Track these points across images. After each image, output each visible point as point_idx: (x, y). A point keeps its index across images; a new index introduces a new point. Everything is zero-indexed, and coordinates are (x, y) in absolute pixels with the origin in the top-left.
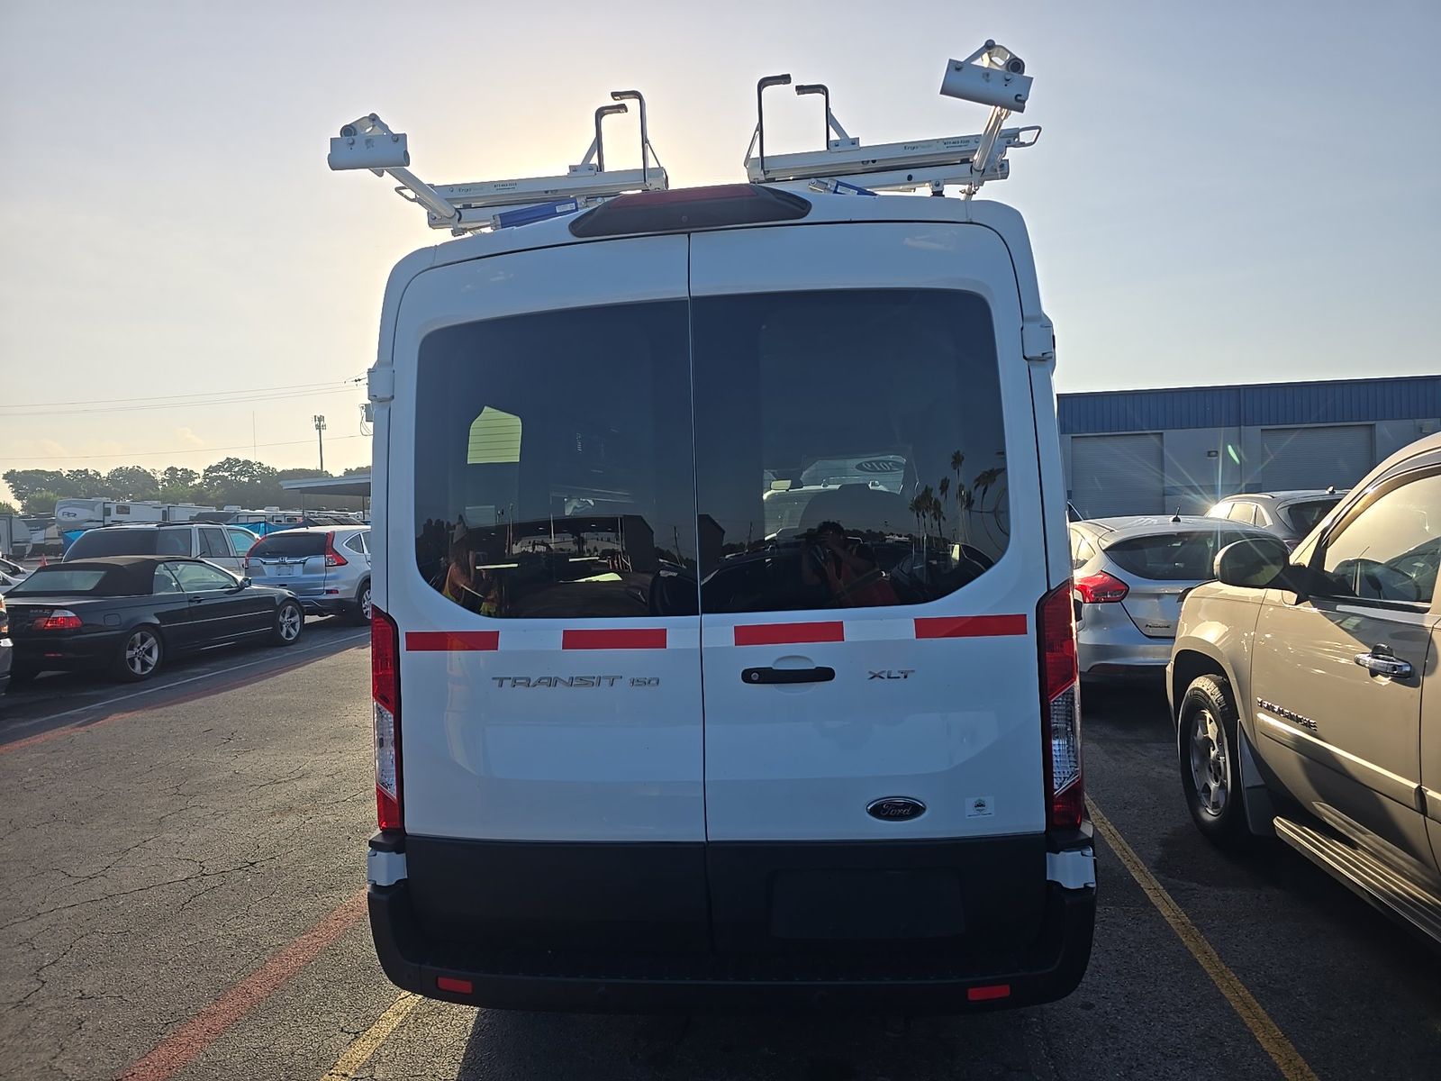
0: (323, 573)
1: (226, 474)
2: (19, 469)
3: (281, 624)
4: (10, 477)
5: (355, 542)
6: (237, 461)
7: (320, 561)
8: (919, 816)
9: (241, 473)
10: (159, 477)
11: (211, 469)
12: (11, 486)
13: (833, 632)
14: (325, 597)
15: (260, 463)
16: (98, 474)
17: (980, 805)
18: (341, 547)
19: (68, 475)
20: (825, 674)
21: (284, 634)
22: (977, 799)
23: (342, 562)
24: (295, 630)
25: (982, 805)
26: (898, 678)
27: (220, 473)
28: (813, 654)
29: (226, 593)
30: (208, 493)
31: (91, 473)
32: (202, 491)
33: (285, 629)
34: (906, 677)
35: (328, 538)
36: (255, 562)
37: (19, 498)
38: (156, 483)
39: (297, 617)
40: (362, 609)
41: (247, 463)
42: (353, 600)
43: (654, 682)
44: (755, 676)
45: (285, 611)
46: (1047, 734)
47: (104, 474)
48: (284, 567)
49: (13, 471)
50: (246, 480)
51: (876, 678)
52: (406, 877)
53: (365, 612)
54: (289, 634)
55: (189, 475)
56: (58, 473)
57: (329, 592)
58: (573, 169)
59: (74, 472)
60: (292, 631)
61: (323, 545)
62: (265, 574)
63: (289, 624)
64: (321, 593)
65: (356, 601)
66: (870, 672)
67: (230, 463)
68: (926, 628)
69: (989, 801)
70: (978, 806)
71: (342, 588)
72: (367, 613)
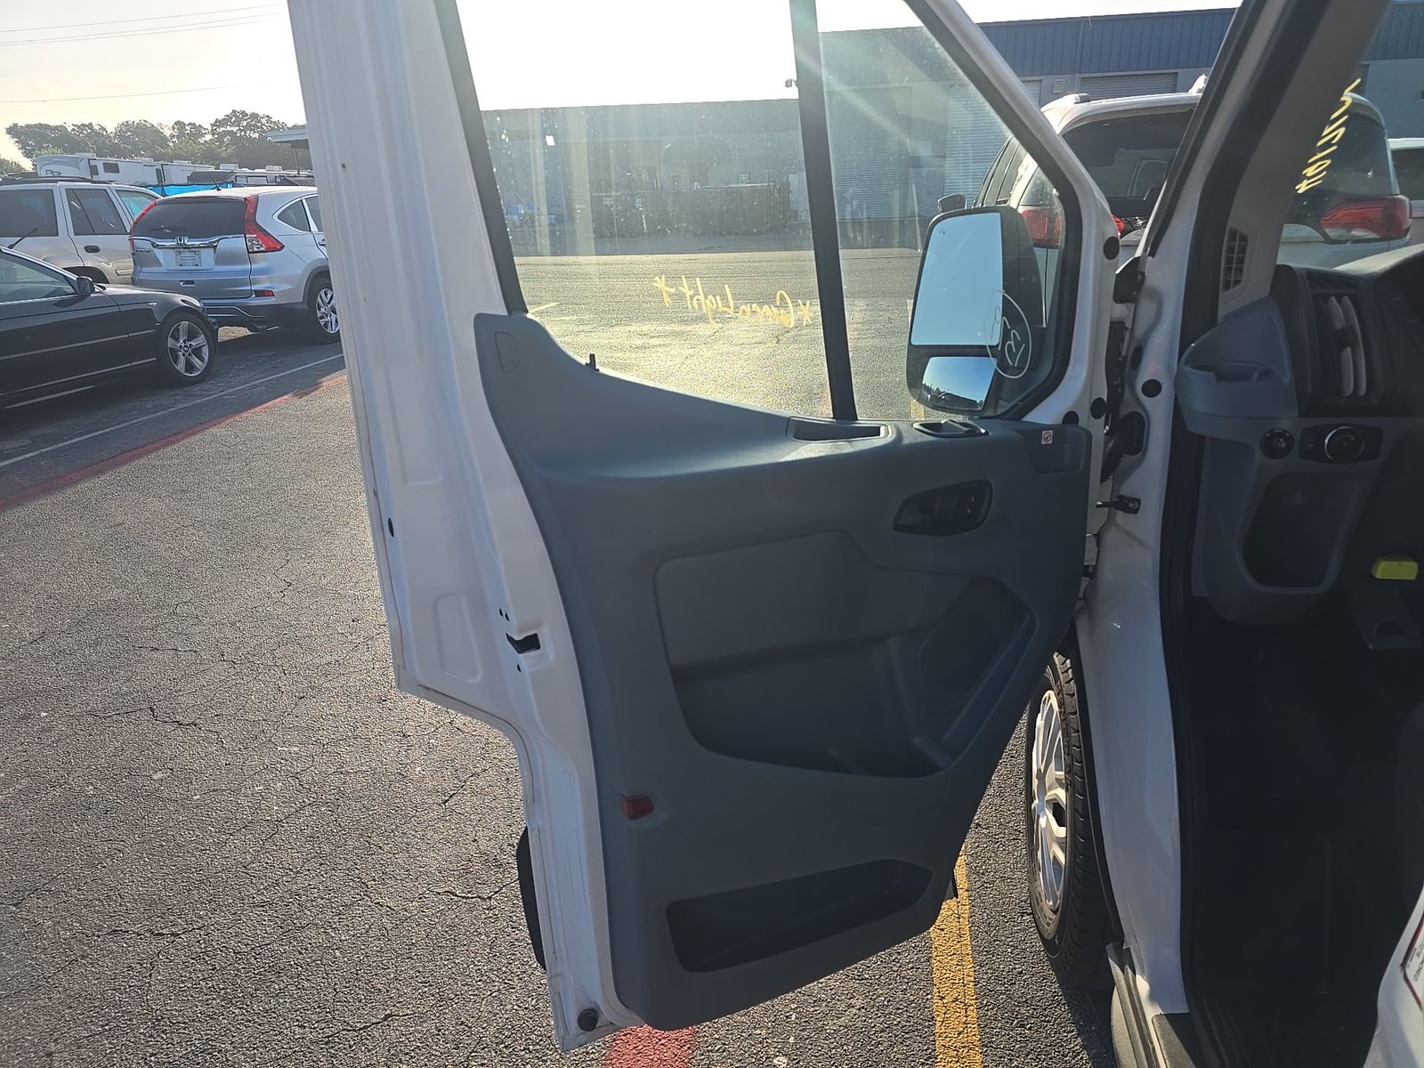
0: (246, 263)
1: (235, 129)
2: (22, 123)
3: (174, 352)
4: (13, 131)
5: (295, 215)
6: (243, 113)
7: (235, 243)
9: (249, 127)
10: (168, 133)
11: (218, 123)
12: (17, 142)
14: (255, 301)
15: (268, 116)
16: (104, 129)
18: (269, 220)
19: (74, 130)
21: (181, 366)
23: (274, 246)
24: (202, 359)
27: (228, 128)
29: (59, 304)
30: (219, 151)
31: (96, 128)
32: (212, 150)
33: (182, 360)
35: (249, 205)
36: (143, 243)
37: (28, 154)
38: (164, 139)
39: (201, 340)
40: (316, 320)
41: (255, 116)
42: (300, 307)
45: (177, 330)
47: (111, 128)
48: (187, 254)
49: (16, 125)
50: (257, 135)
53: (322, 322)
54: (190, 367)
55: (197, 130)
56: (61, 129)
57: (260, 294)
59: (79, 127)
60: (196, 361)
61: (240, 217)
62: (161, 265)
63: (188, 352)
64: (247, 295)
65: (306, 307)
67: (236, 117)
71: (279, 287)
72: (326, 325)
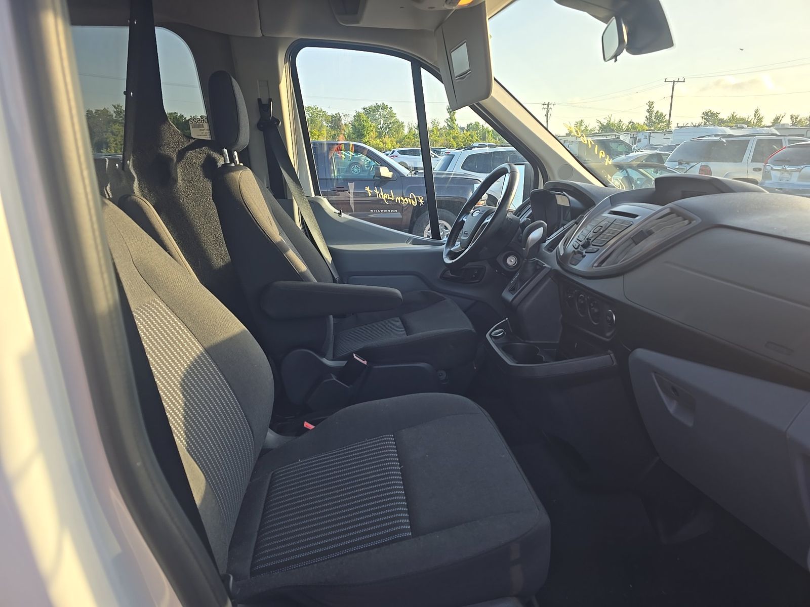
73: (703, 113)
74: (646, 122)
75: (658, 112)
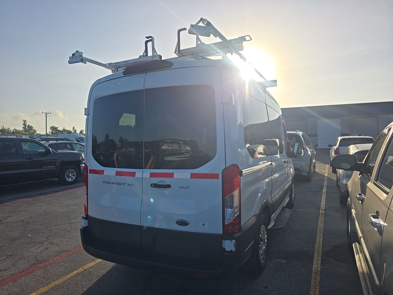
8: (187, 225)
13: (171, 175)
17: (204, 224)
20: (169, 186)
22: (203, 223)
25: (204, 225)
26: (186, 188)
28: (167, 181)
34: (187, 188)
43: (132, 185)
44: (153, 186)
46: (224, 207)
51: (180, 188)
52: (88, 225)
58: (140, 56)
66: (179, 186)
68: (193, 176)
69: (206, 223)
70: (203, 225)
73: (51, 127)
74: (23, 130)
75: (29, 125)
